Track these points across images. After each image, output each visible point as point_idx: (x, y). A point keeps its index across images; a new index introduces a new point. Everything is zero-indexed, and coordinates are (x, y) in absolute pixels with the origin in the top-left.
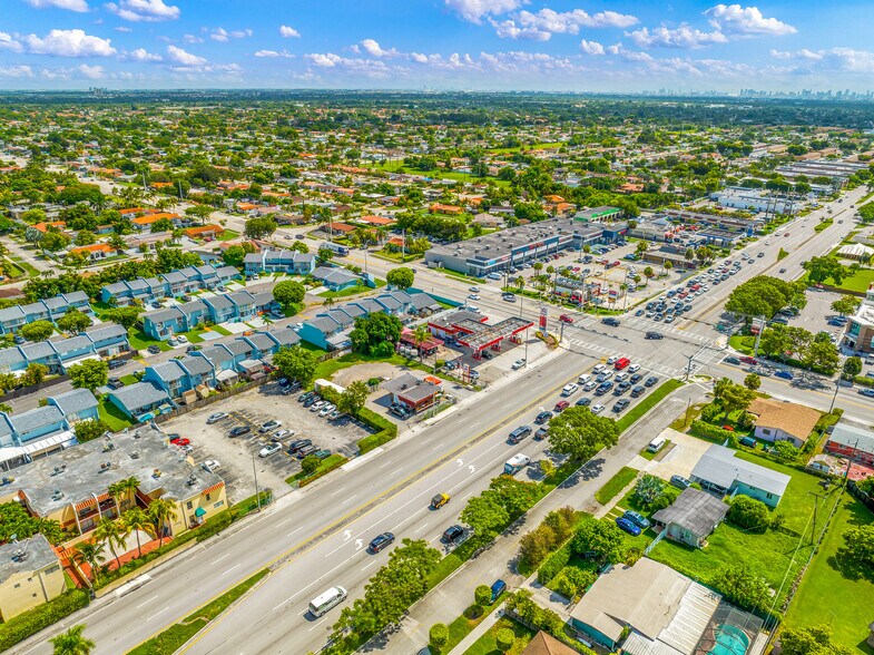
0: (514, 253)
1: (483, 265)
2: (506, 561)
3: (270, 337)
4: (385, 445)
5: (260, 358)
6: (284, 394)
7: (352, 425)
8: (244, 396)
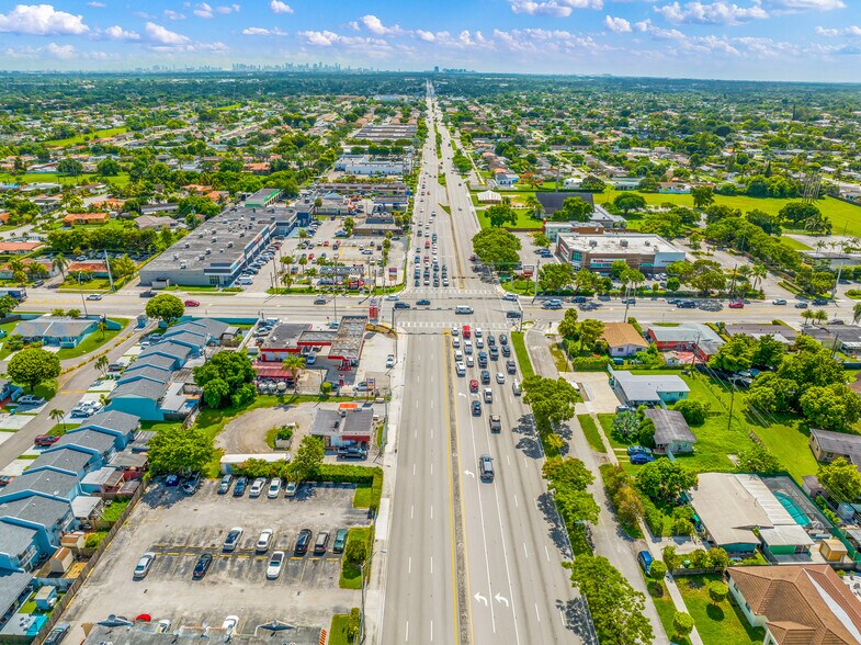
0: (246, 251)
1: (229, 271)
2: (615, 535)
3: (99, 431)
4: (384, 492)
5: (105, 463)
6: (191, 494)
7: (321, 491)
8: (137, 522)
